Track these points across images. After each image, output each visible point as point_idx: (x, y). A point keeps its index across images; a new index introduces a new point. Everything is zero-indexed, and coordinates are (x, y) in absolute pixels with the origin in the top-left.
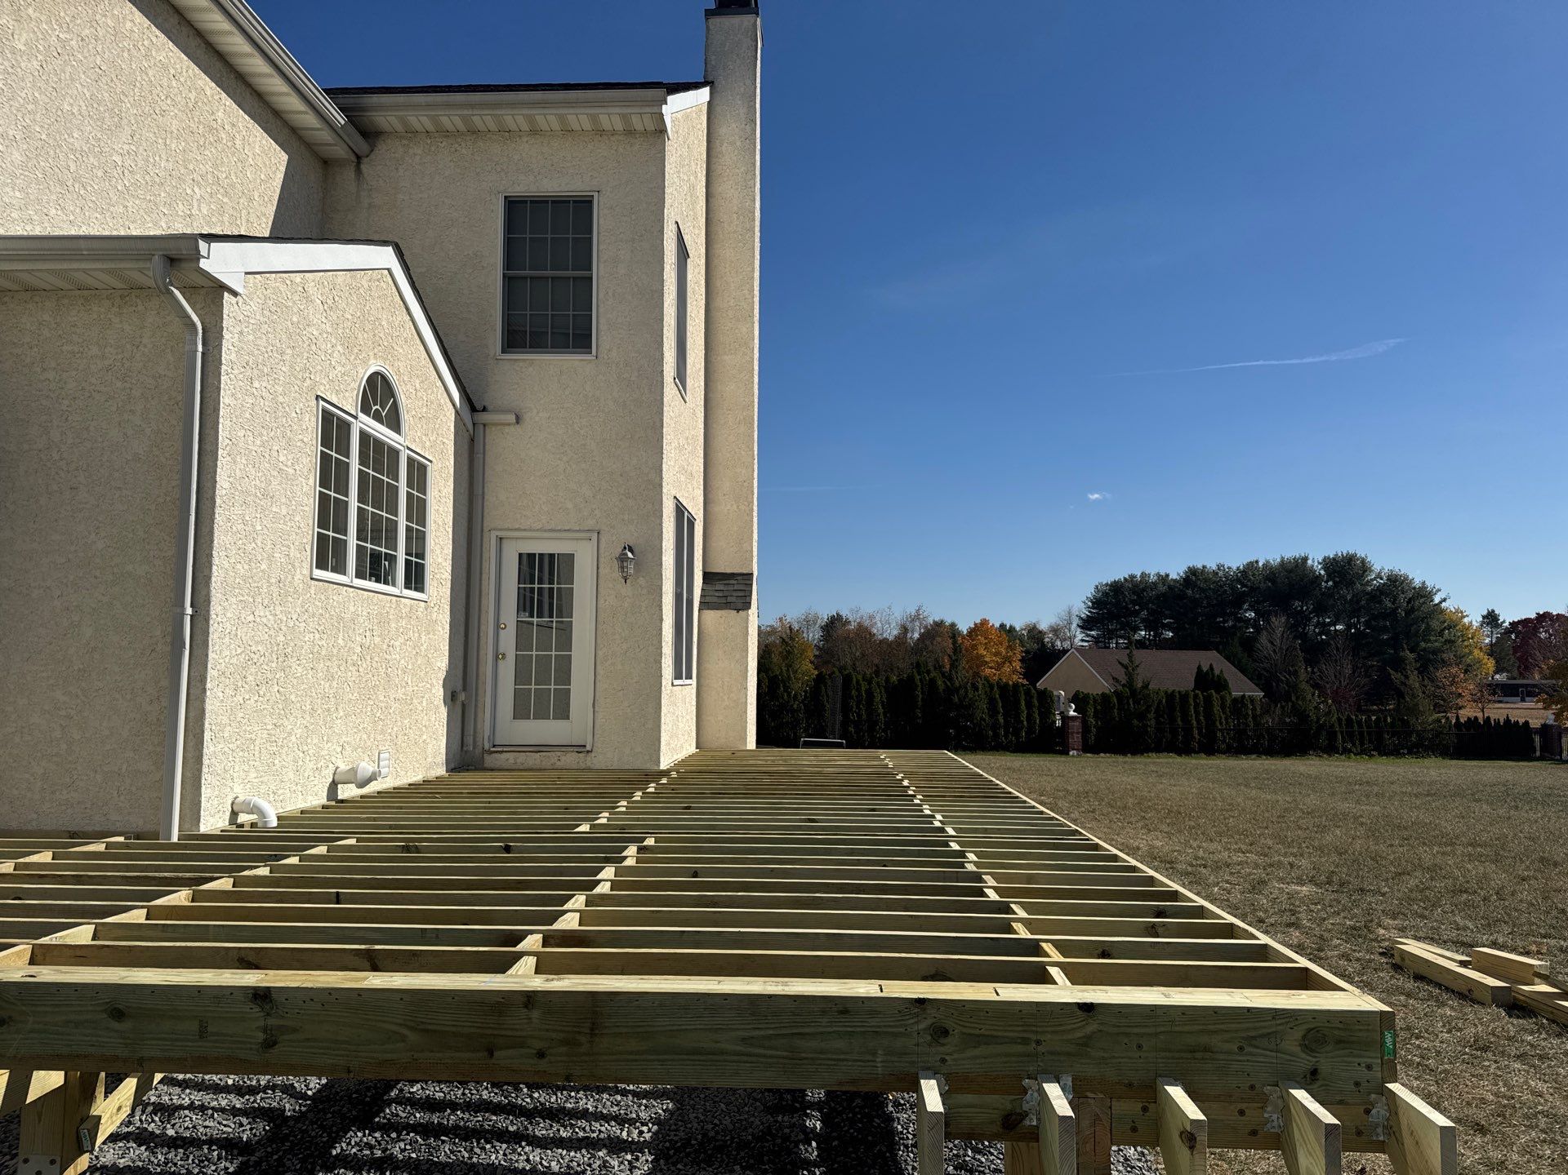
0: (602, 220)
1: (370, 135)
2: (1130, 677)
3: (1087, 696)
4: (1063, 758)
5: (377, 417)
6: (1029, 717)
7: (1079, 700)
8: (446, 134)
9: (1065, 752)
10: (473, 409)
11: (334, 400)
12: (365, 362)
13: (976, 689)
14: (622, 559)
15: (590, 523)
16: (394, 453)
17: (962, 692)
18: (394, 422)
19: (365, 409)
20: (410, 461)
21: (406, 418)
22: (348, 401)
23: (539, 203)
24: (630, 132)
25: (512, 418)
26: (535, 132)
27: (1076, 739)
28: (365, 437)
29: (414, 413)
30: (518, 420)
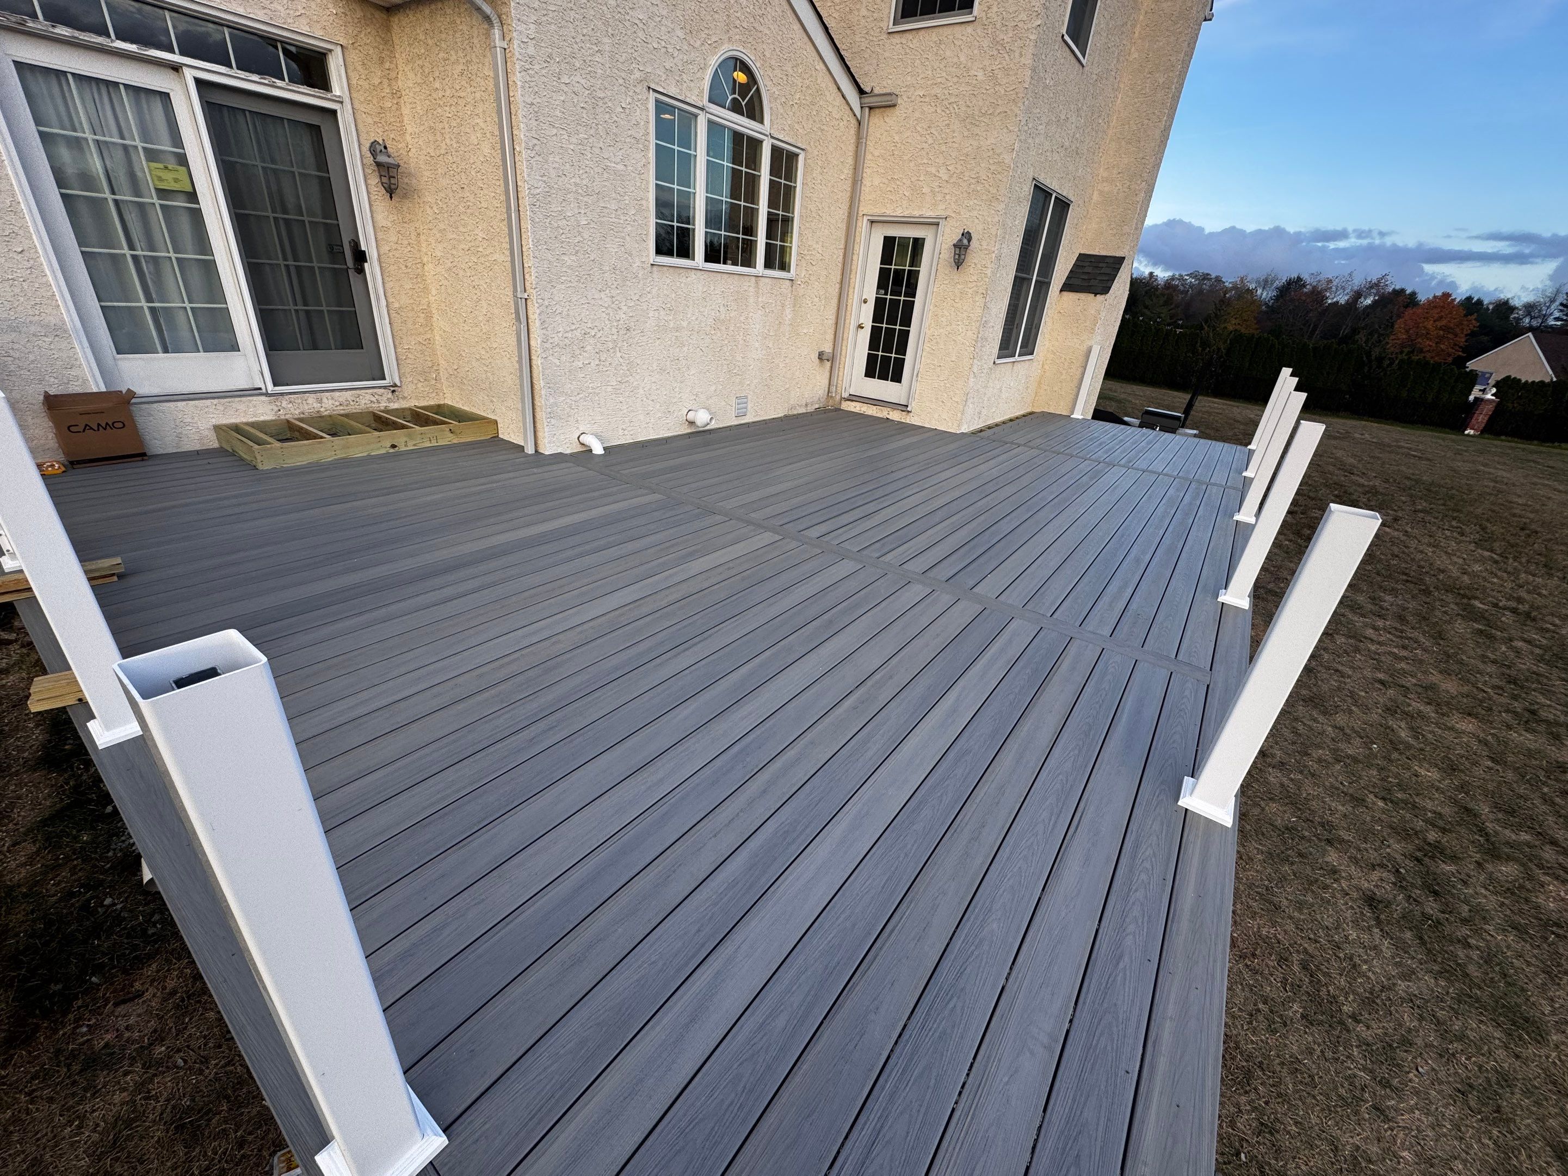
3: (1515, 383)
5: (733, 107)
7: (1505, 387)
10: (861, 92)
11: (674, 90)
12: (715, 46)
14: (958, 246)
16: (755, 144)
19: (717, 92)
20: (776, 151)
21: (771, 106)
22: (693, 92)
25: (888, 99)
27: (1481, 418)
28: (714, 128)
29: (784, 100)
30: (897, 101)
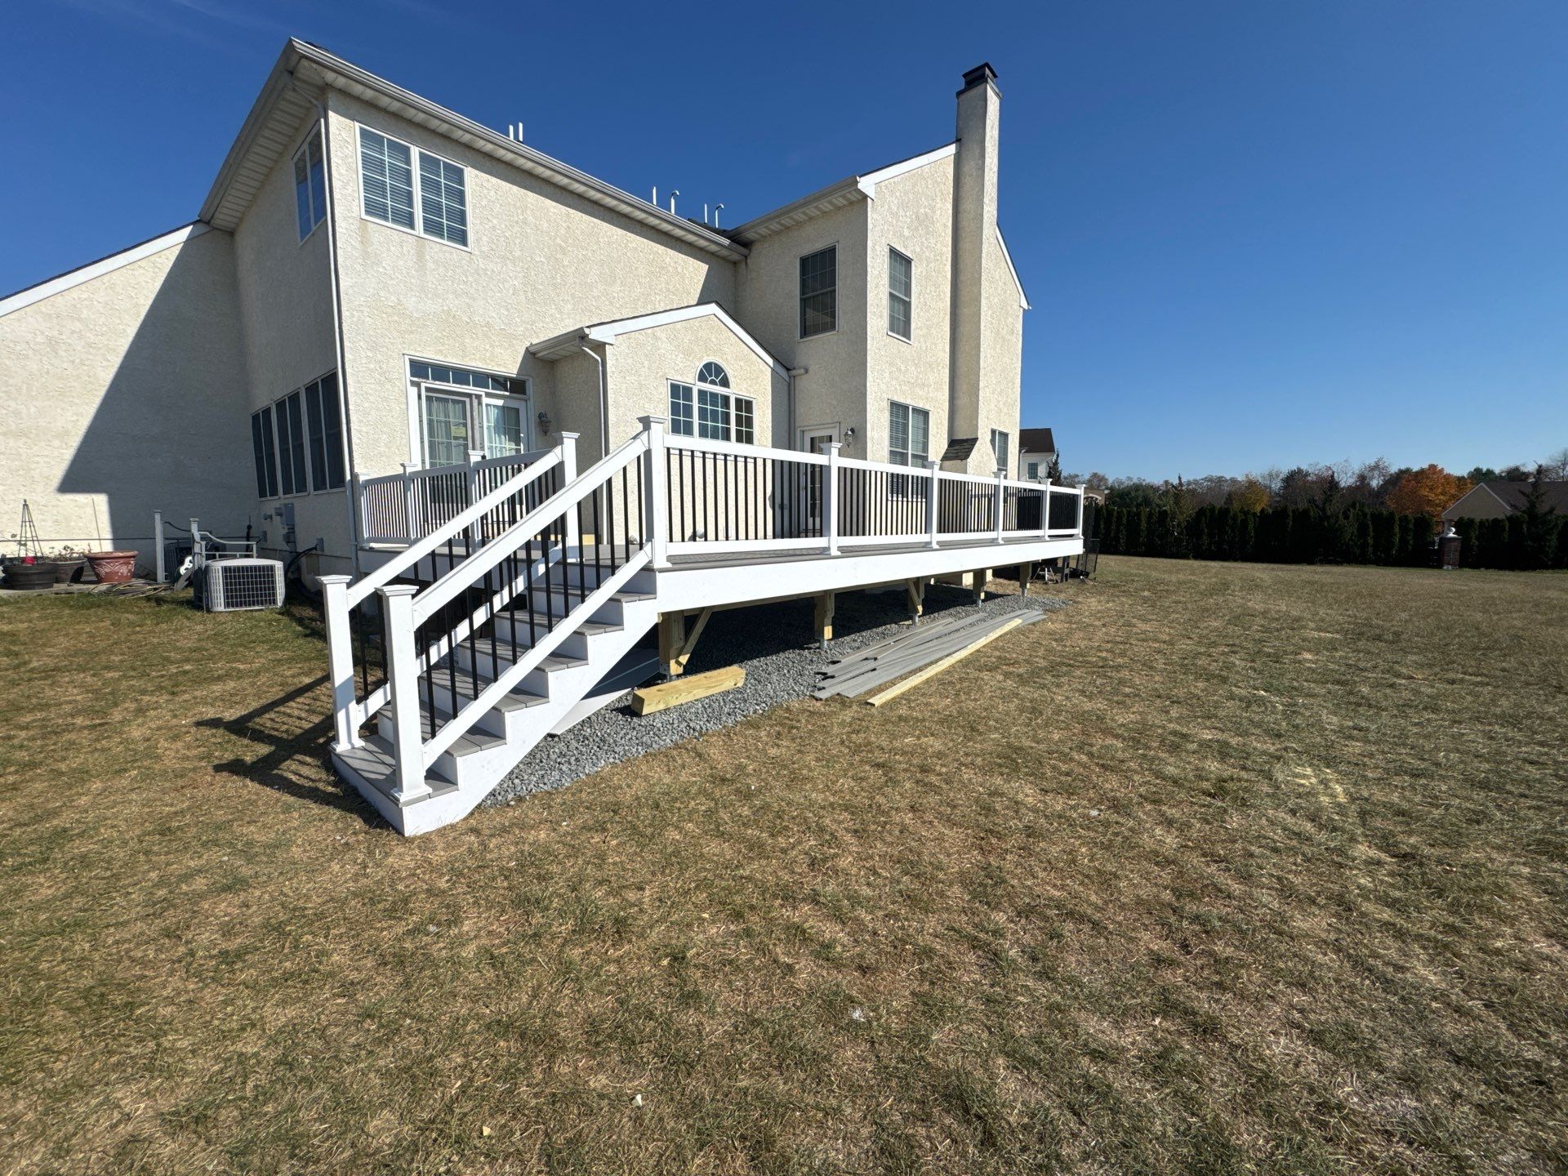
0: (840, 256)
1: (747, 245)
2: (1533, 505)
3: (1471, 521)
4: (1436, 572)
5: (713, 382)
6: (1403, 540)
7: (1462, 526)
8: (777, 233)
9: (1439, 566)
10: (788, 370)
11: (679, 378)
12: (701, 358)
13: (1346, 517)
14: (846, 434)
15: (836, 419)
16: (726, 399)
17: (1332, 521)
18: (725, 383)
19: (702, 378)
20: (738, 401)
21: (731, 380)
22: (690, 378)
23: (814, 256)
24: (851, 203)
25: (802, 371)
26: (811, 219)
27: (1454, 556)
28: (702, 393)
29: (741, 377)
30: (807, 371)
